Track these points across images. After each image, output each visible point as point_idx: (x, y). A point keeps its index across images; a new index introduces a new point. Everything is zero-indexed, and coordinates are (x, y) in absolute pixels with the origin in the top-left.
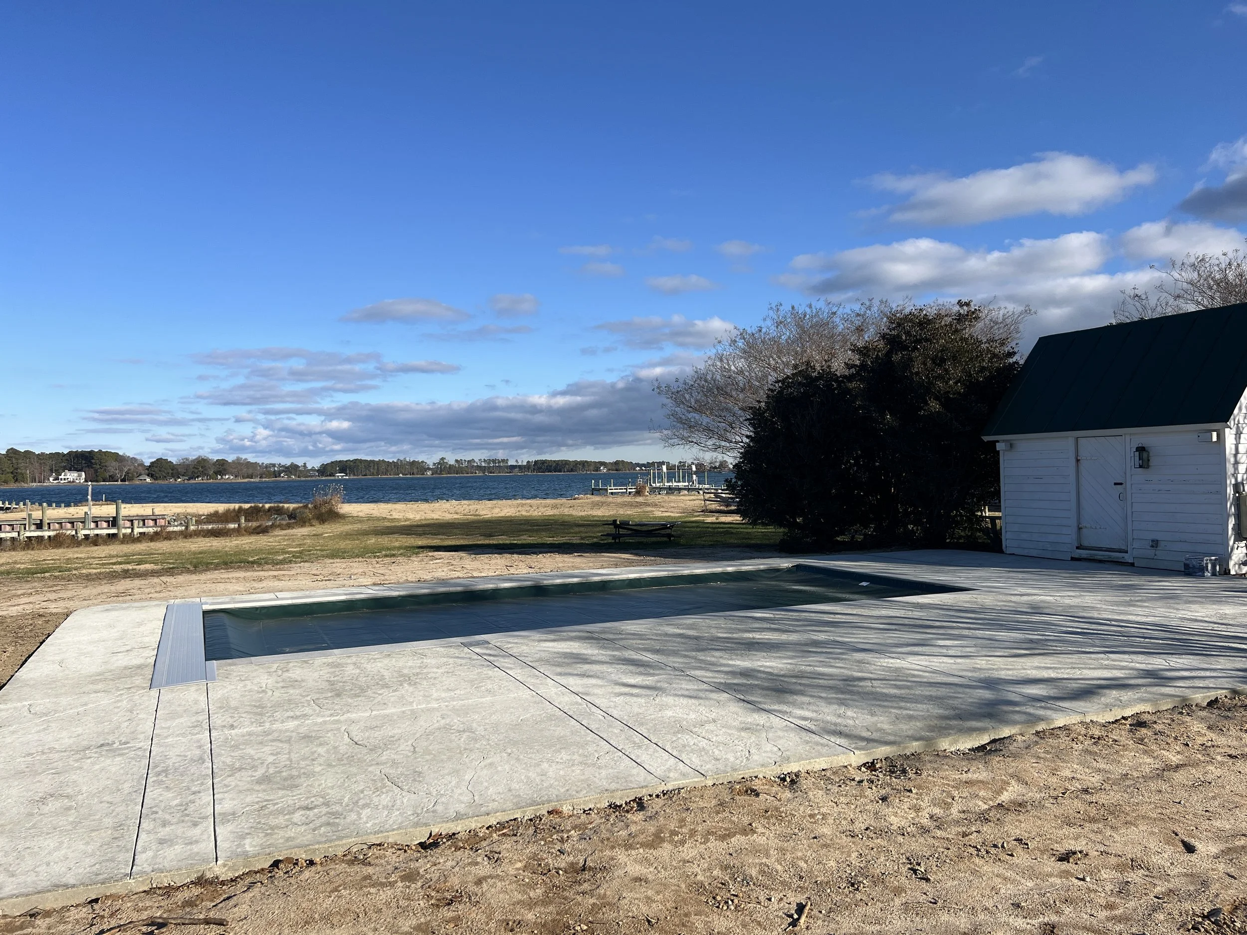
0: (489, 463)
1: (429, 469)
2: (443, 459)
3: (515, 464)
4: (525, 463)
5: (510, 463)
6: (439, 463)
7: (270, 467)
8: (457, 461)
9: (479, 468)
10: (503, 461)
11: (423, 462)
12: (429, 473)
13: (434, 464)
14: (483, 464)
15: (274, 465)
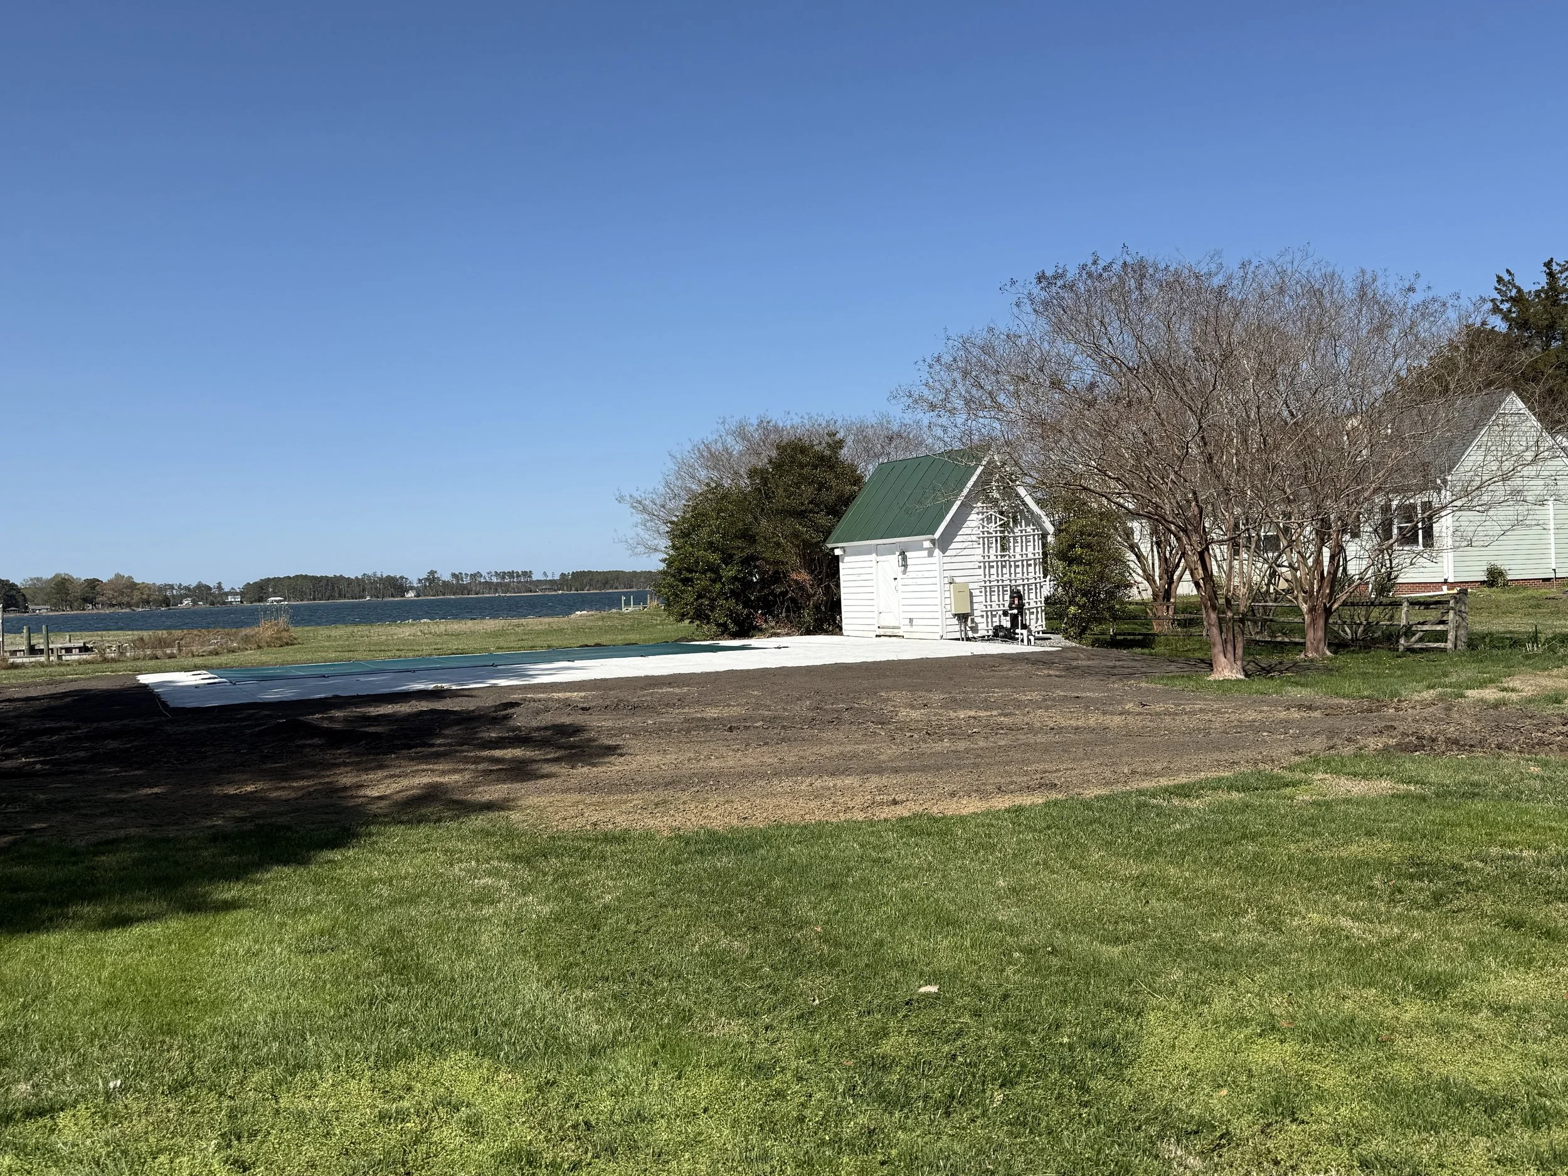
0: (503, 578)
1: (412, 588)
2: (432, 573)
3: (543, 578)
4: (557, 577)
5: (534, 578)
6: (426, 579)
7: (166, 590)
8: (454, 575)
9: (488, 585)
10: (525, 573)
11: (402, 578)
12: (411, 595)
13: (420, 581)
14: (494, 580)
15: (172, 587)
